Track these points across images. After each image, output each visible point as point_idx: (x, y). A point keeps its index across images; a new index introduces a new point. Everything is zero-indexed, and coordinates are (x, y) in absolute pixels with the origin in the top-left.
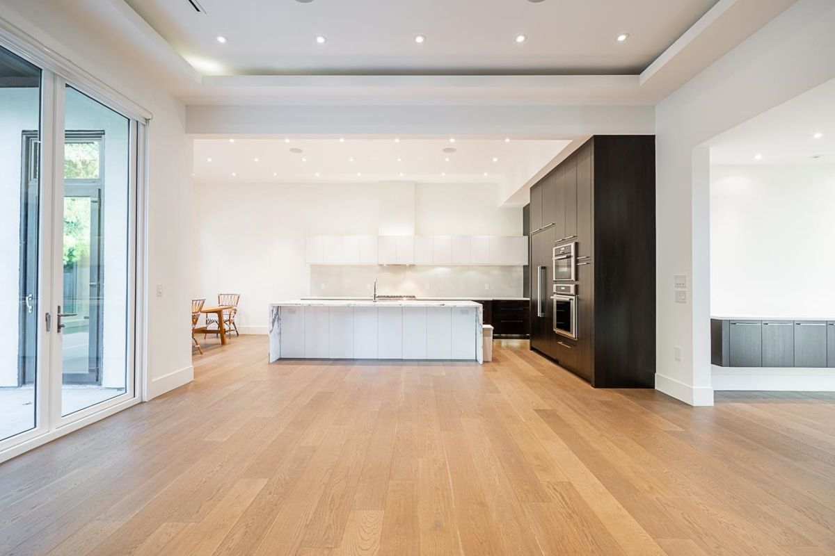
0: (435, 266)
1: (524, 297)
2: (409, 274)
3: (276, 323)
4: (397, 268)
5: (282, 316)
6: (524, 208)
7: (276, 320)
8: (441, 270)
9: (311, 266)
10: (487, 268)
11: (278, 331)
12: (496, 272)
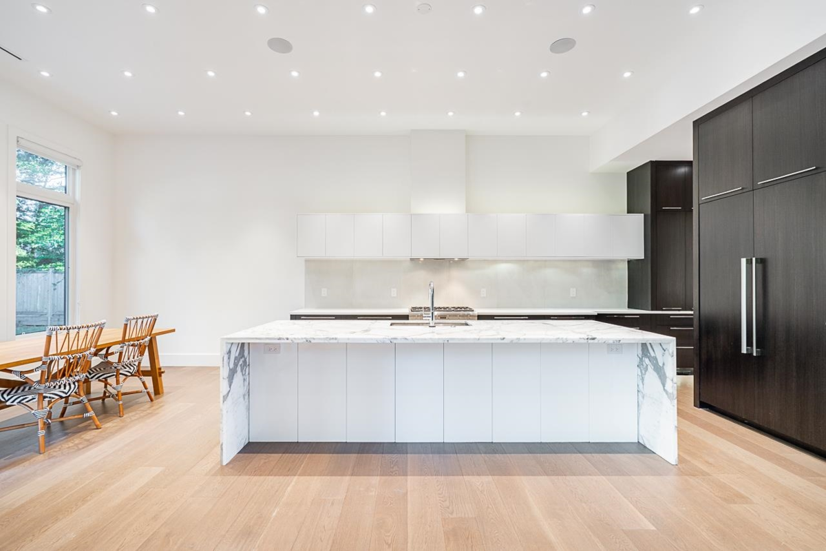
0: (495, 262)
1: (630, 307)
2: (455, 273)
3: (238, 377)
4: (438, 264)
5: (252, 358)
6: (628, 173)
7: (239, 369)
8: (503, 268)
9: (307, 261)
10: (575, 262)
11: (243, 390)
12: (587, 271)
